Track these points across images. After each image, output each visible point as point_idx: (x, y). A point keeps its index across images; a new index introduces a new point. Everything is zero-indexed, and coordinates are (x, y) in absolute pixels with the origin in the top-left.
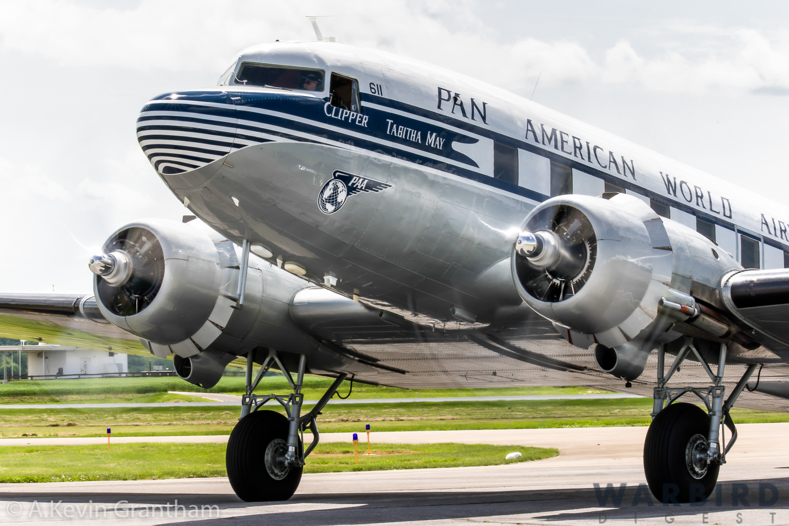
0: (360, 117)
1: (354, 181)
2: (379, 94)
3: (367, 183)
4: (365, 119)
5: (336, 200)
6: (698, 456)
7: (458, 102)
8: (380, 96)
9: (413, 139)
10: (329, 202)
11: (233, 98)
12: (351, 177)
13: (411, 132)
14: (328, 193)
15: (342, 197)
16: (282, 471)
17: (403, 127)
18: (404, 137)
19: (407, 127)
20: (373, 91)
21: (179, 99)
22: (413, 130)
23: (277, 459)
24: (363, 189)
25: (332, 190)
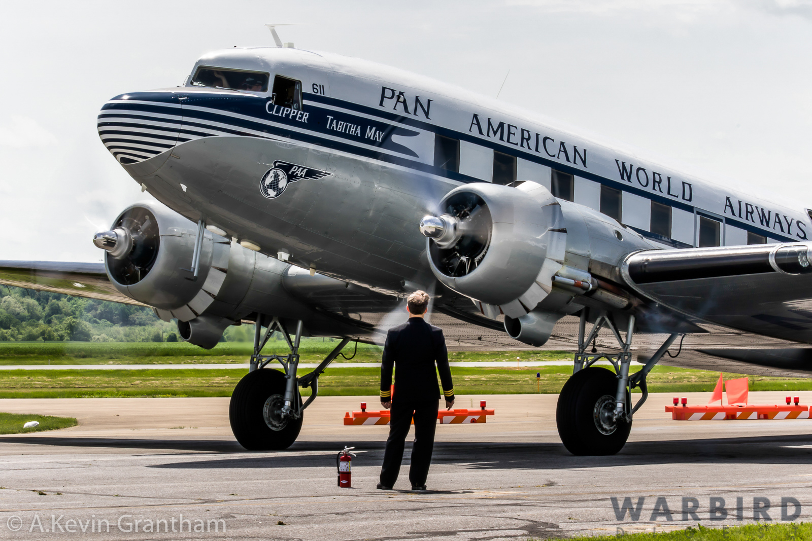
0: (301, 114)
1: (295, 169)
2: (321, 94)
3: (307, 171)
4: (306, 116)
5: (278, 186)
6: (606, 414)
7: (402, 99)
8: (322, 95)
9: (352, 133)
10: (271, 188)
11: (180, 99)
12: (291, 166)
13: (350, 126)
14: (269, 180)
15: (283, 183)
16: (281, 423)
17: (342, 123)
18: (343, 131)
19: (347, 122)
20: (315, 91)
21: (129, 99)
22: (353, 125)
23: (275, 412)
24: (303, 176)
25: (273, 178)
